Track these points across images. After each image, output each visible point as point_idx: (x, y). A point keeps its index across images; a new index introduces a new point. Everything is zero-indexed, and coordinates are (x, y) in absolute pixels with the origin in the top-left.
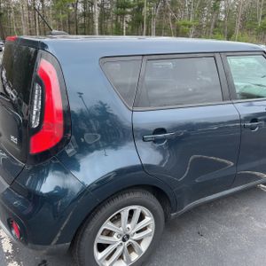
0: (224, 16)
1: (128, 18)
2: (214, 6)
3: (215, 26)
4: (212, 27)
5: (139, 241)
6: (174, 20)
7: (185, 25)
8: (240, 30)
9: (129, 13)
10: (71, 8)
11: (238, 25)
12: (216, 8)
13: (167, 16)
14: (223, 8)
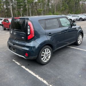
0: (51, 7)
1: (22, 9)
2: (48, 4)
3: (49, 10)
4: (48, 10)
5: (48, 56)
6: (36, 9)
7: (40, 10)
8: (56, 11)
9: (22, 8)
10: (2, 7)
11: (55, 9)
12: (48, 5)
13: (34, 8)
14: (50, 5)
